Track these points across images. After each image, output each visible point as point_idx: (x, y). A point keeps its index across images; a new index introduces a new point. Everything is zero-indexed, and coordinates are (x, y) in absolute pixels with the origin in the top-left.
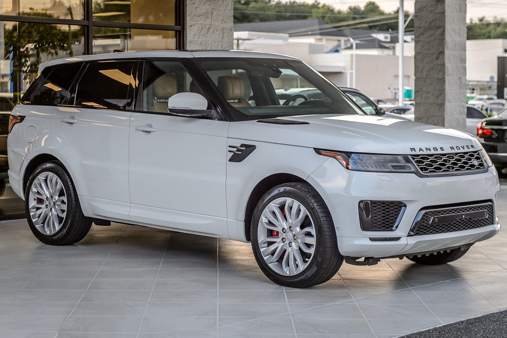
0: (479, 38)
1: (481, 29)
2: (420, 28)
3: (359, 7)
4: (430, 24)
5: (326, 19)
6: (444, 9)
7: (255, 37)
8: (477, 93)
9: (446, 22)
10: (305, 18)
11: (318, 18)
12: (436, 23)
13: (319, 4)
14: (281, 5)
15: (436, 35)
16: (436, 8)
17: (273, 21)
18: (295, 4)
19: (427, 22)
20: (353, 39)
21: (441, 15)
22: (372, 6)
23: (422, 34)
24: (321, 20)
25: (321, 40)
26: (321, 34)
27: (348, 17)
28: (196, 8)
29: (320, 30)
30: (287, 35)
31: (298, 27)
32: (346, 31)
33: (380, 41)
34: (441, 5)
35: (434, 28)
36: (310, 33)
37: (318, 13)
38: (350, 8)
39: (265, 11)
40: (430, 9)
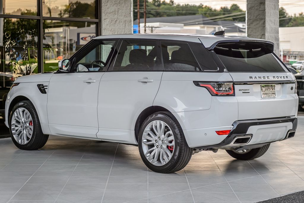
0: (300, 25)
1: (301, 20)
2: (250, 19)
3: (227, 7)
4: (256, 17)
5: (207, 14)
6: (265, 8)
7: (162, 26)
8: (298, 59)
9: (266, 16)
10: (194, 14)
11: (202, 15)
12: (260, 16)
13: (203, 5)
14: (180, 6)
15: (260, 24)
16: (260, 7)
17: (175, 16)
18: (188, 6)
19: (254, 16)
20: (223, 26)
21: (263, 11)
22: (235, 7)
23: (252, 23)
24: (204, 15)
25: (204, 27)
26: (204, 24)
27: (220, 13)
28: (108, 8)
29: (203, 21)
30: (183, 25)
31: (190, 20)
32: (219, 22)
33: (239, 28)
34: (263, 5)
35: (259, 20)
36: (197, 23)
37: (202, 11)
38: (222, 8)
39: (170, 10)
40: (256, 8)
